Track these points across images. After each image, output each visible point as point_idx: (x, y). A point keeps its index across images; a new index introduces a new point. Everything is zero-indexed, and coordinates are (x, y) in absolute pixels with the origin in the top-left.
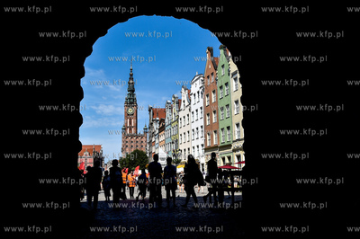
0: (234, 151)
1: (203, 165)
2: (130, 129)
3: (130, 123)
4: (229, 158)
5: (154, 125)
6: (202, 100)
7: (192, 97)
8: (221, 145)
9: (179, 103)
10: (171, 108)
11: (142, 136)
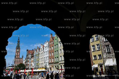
0: (60, 64)
1: (48, 68)
2: (17, 56)
3: (17, 54)
4: (58, 66)
5: (29, 55)
6: (48, 49)
7: (45, 48)
8: (55, 62)
9: (39, 49)
10: (36, 50)
11: (21, 59)
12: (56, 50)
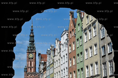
10: (50, 54)
12: (79, 51)
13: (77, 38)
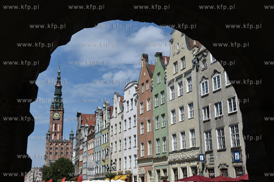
0: (170, 163)
1: (135, 177)
2: (55, 135)
3: (56, 128)
4: (165, 171)
5: (82, 131)
6: (135, 108)
7: (125, 104)
9: (110, 110)
10: (102, 115)
11: (67, 143)
12: (158, 112)
13: (154, 92)
